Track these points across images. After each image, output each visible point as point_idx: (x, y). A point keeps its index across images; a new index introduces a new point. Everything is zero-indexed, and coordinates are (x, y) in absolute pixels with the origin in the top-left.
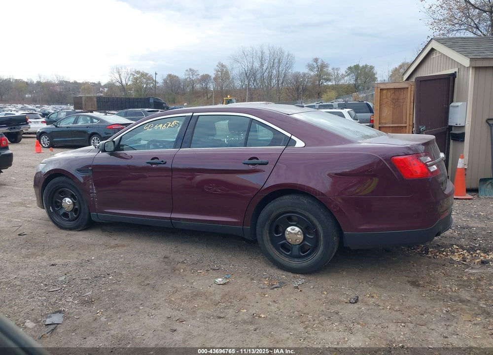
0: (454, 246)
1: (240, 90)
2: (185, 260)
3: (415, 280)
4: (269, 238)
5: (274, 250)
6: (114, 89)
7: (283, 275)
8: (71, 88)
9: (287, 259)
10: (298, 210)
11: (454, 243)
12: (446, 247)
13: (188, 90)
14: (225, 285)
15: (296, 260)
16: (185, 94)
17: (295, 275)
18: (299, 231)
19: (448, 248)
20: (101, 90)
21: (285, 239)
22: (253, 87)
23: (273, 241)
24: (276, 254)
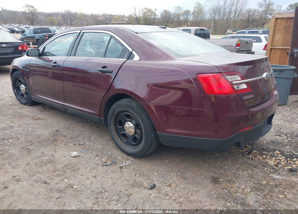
0: (277, 151)
1: (209, 21)
2: (68, 135)
3: (219, 176)
4: (114, 128)
5: (117, 137)
6: (131, 19)
7: (120, 156)
8: (108, 19)
9: (124, 145)
10: (130, 110)
11: (277, 149)
12: (269, 150)
13: (176, 20)
14: (75, 158)
15: (130, 147)
16: (173, 22)
17: (128, 157)
18: (132, 126)
19: (270, 152)
20: (124, 19)
21: (124, 130)
22: (218, 18)
23: (117, 130)
24: (118, 140)
